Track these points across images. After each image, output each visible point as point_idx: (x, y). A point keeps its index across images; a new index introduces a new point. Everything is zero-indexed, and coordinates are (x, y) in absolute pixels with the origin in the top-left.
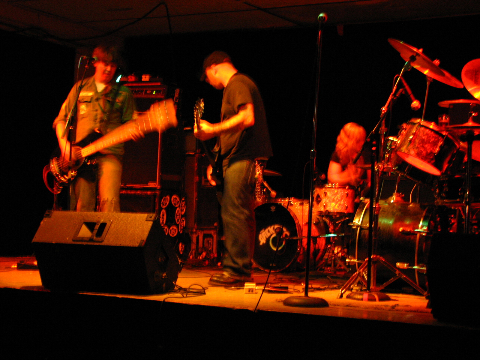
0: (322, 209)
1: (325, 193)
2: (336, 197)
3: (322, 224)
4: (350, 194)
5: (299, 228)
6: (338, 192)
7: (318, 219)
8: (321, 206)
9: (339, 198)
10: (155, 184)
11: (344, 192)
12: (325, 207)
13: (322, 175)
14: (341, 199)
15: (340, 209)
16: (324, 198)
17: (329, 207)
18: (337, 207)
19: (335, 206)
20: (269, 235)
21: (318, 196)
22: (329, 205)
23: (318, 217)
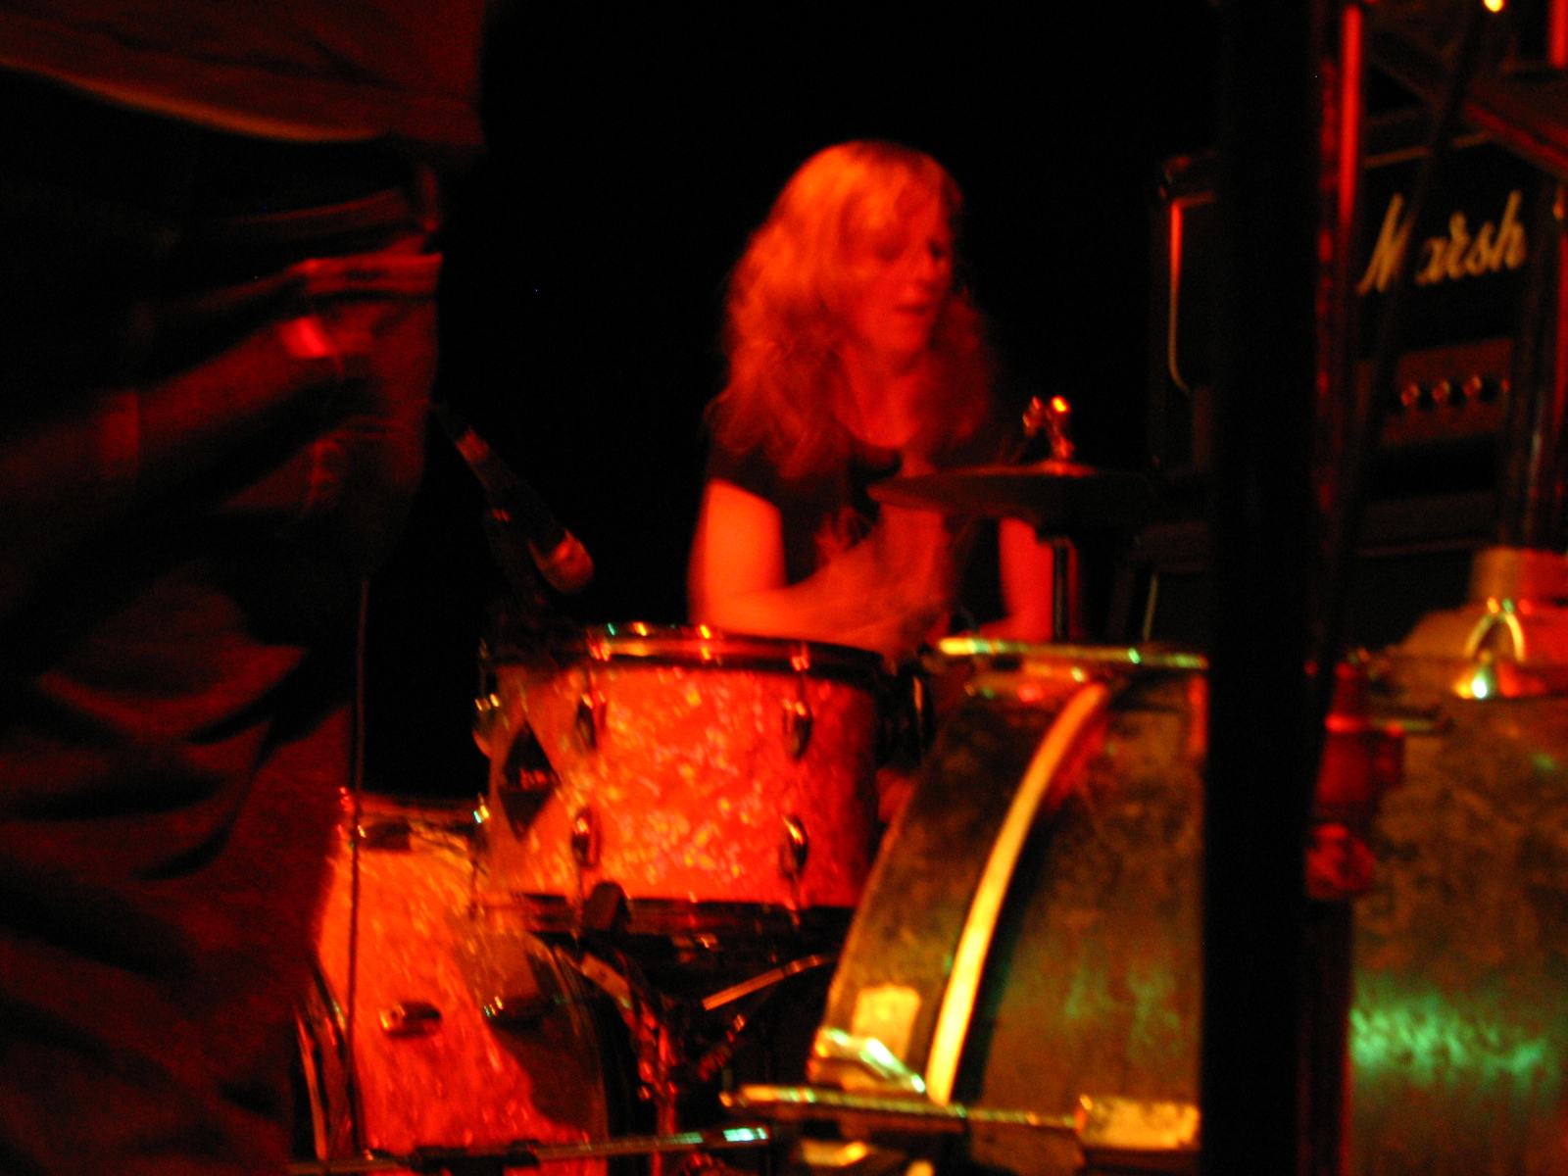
0: (561, 876)
1: (583, 712)
2: (698, 754)
3: (578, 1019)
4: (829, 722)
5: (332, 1062)
6: (708, 701)
7: (540, 969)
8: (548, 847)
9: (721, 763)
11: (771, 699)
12: (587, 850)
13: (559, 539)
14: (750, 774)
15: (736, 870)
16: (574, 768)
17: (631, 847)
18: (707, 849)
19: (686, 840)
21: (529, 752)
22: (624, 828)
23: (539, 947)
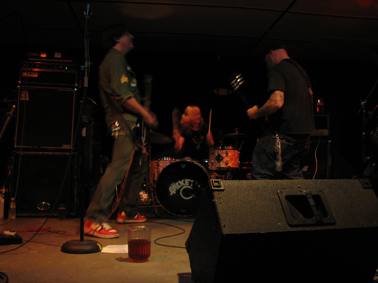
0: (224, 166)
1: (226, 153)
8: (222, 163)
10: (70, 145)
12: (227, 164)
14: (237, 158)
16: (225, 158)
19: (234, 163)
20: (179, 187)
22: (230, 163)
